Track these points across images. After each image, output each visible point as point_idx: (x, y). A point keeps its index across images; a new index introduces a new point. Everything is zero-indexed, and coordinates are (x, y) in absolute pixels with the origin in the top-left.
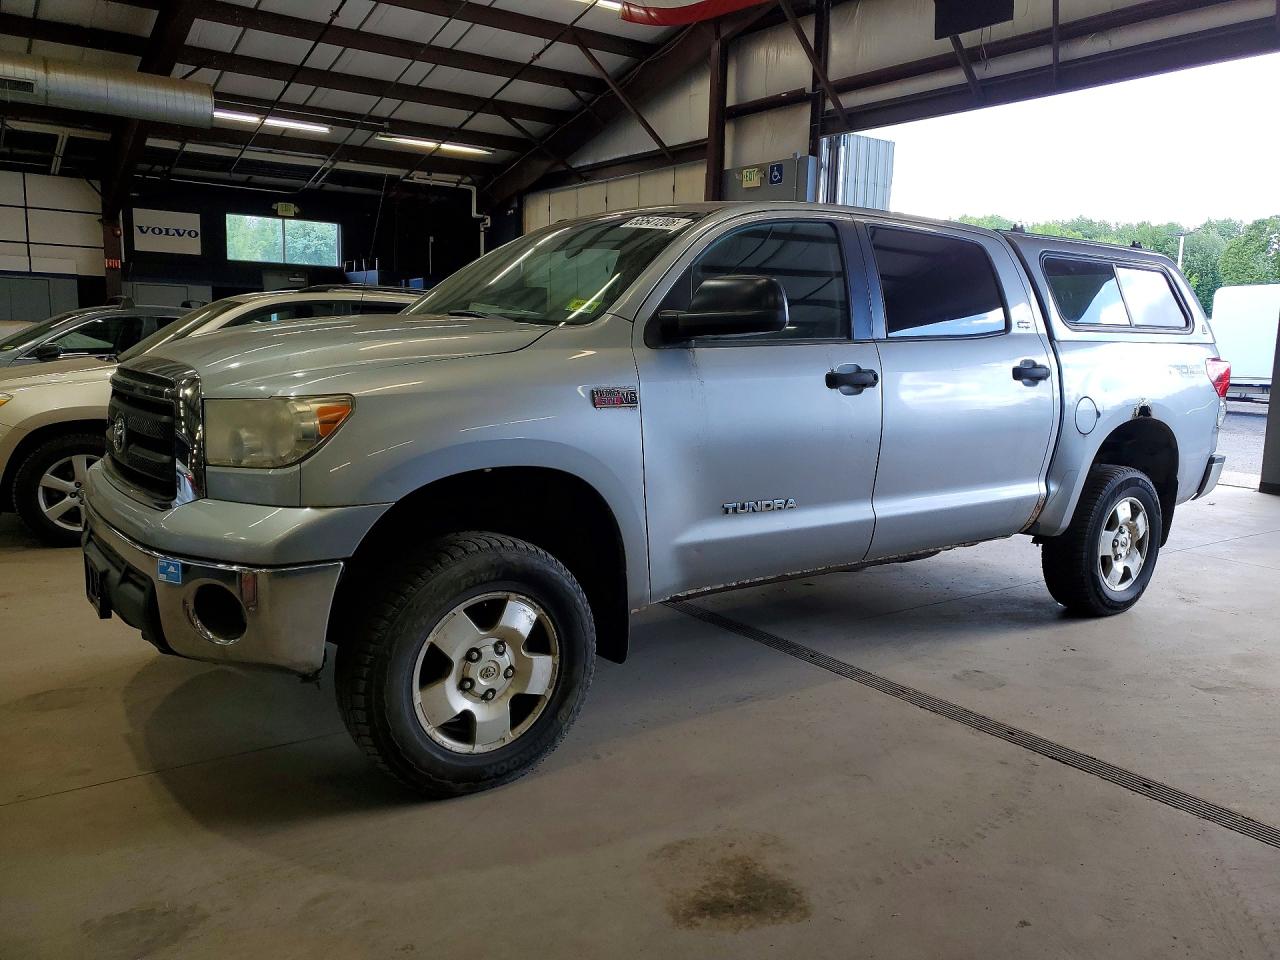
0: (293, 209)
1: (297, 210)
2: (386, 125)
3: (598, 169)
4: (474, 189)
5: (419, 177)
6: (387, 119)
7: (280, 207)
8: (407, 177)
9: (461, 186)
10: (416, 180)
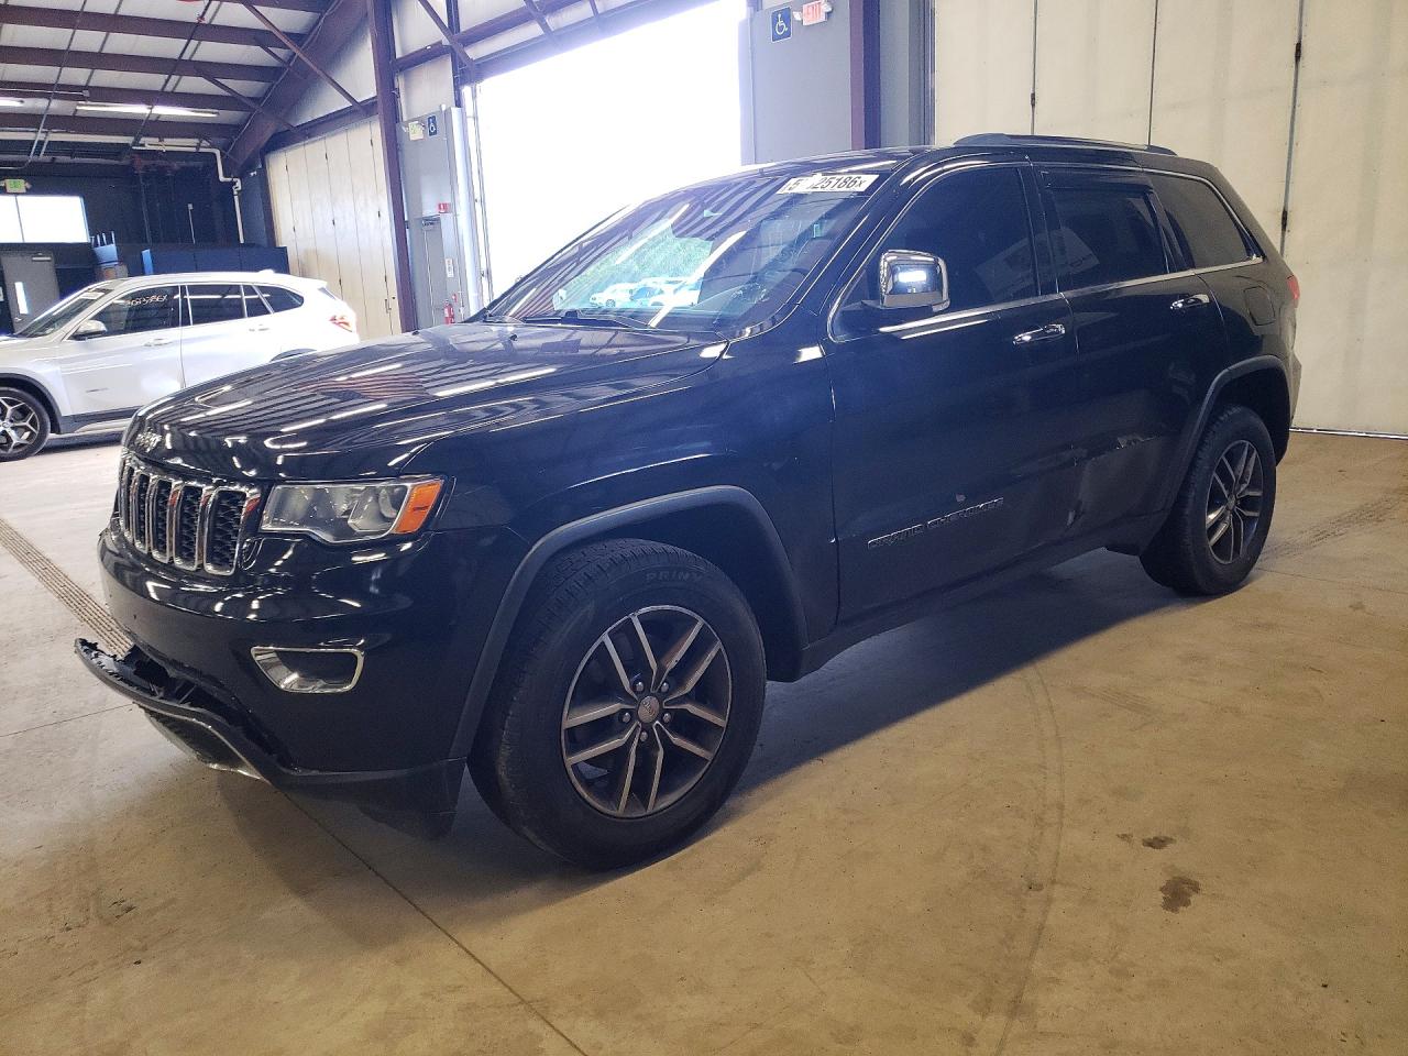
0: (22, 184)
1: (28, 186)
2: (86, 93)
3: (315, 125)
4: (217, 152)
5: (149, 143)
6: (86, 87)
7: (9, 183)
8: (135, 144)
9: (202, 150)
10: (148, 147)
